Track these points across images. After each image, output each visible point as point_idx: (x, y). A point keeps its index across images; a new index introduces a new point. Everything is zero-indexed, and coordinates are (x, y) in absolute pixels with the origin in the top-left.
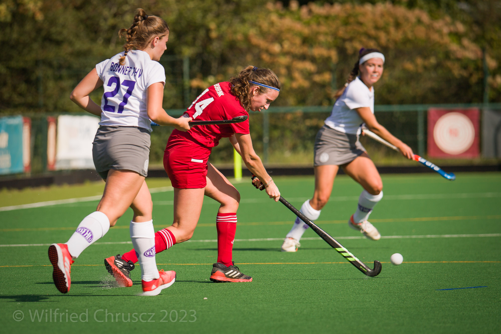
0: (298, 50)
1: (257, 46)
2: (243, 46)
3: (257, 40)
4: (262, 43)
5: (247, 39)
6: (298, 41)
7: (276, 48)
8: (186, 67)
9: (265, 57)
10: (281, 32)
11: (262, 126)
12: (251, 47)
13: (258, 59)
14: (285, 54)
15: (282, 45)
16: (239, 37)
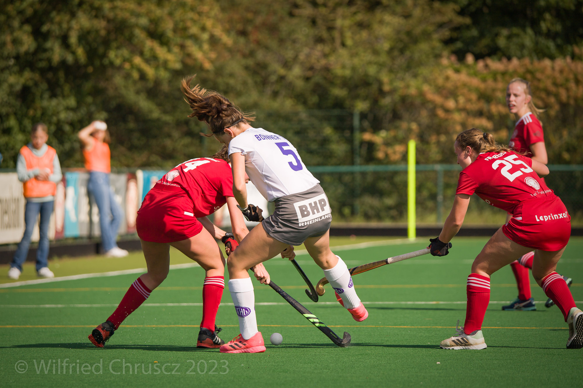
0: (474, 107)
1: (432, 102)
2: (418, 101)
3: (432, 96)
4: (438, 99)
5: (422, 94)
6: (474, 96)
7: (451, 104)
8: (356, 122)
9: (441, 113)
10: (456, 88)
11: (436, 185)
12: (425, 102)
13: (433, 114)
14: (460, 110)
15: (457, 101)
16: (413, 91)
